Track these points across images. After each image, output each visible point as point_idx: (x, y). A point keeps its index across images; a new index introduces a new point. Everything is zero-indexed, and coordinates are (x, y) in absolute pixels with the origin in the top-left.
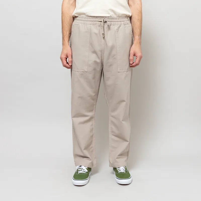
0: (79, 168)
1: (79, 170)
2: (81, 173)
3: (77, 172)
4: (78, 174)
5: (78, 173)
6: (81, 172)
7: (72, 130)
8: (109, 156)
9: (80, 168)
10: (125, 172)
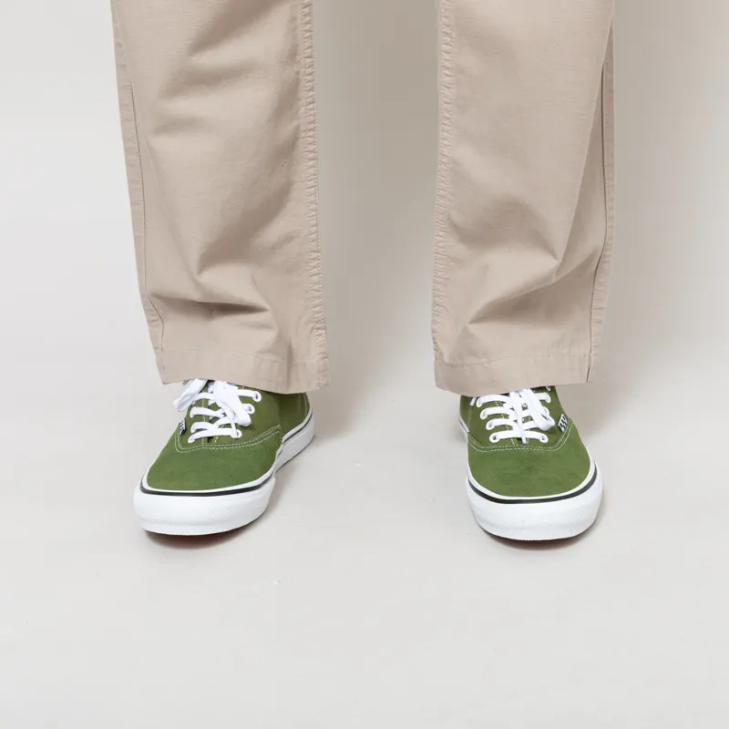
0: (199, 403)
1: (199, 418)
2: (210, 439)
3: (185, 432)
4: (186, 444)
5: (191, 440)
6: (212, 430)
7: (120, 100)
8: (435, 304)
9: (204, 396)
10: (544, 439)
